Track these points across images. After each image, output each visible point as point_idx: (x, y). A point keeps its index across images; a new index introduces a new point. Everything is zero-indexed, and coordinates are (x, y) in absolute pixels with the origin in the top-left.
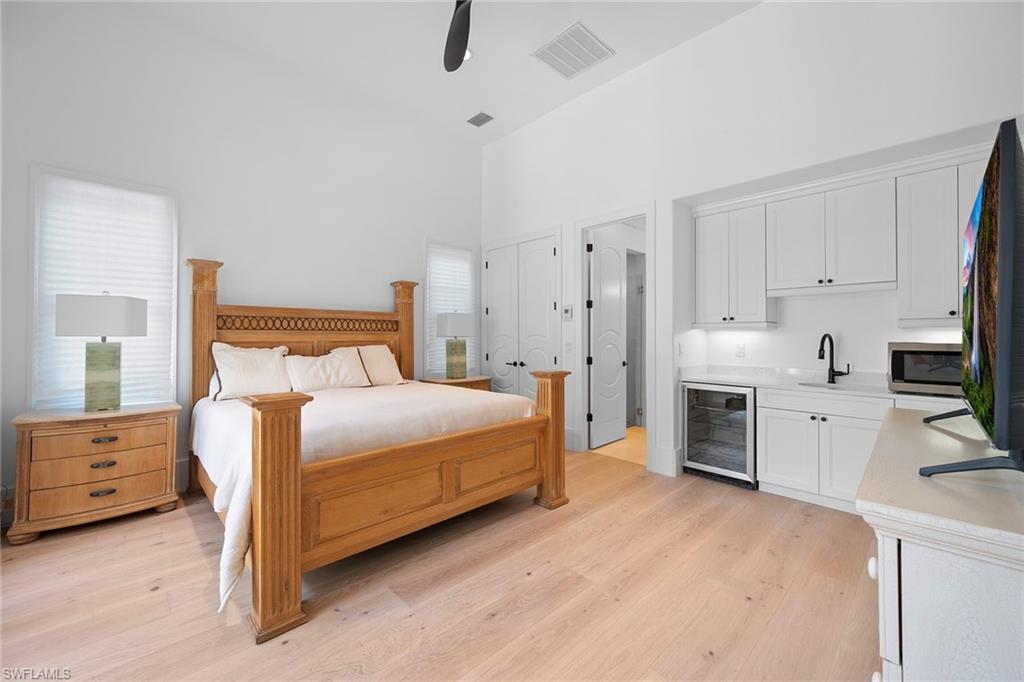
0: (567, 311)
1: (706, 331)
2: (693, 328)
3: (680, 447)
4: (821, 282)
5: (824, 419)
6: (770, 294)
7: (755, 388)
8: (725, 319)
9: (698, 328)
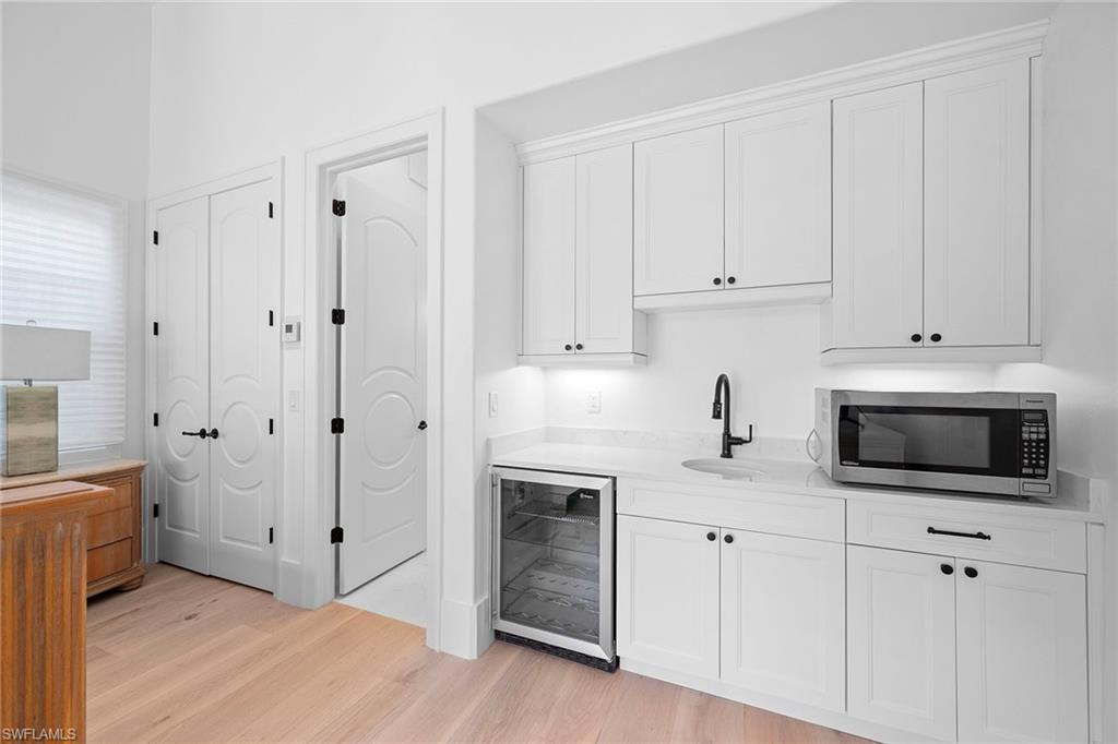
0: (289, 328)
1: (545, 369)
2: (518, 364)
3: (487, 596)
4: (717, 281)
5: (729, 539)
6: (640, 304)
7: (614, 479)
8: (568, 348)
9: (526, 364)
